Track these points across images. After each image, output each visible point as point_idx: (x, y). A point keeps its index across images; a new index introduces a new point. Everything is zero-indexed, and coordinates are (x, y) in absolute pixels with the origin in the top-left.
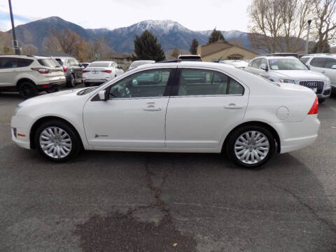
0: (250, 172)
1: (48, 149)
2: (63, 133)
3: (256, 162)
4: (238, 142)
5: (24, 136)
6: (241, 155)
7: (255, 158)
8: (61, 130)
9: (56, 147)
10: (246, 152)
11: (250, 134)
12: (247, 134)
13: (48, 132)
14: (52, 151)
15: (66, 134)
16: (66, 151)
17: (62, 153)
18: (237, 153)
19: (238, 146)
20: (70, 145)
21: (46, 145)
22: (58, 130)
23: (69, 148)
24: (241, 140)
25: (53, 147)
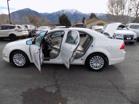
0: (96, 73)
1: (17, 62)
2: (22, 56)
3: (99, 68)
4: (91, 60)
5: (7, 57)
6: (92, 66)
7: (98, 67)
8: (21, 55)
9: (20, 61)
10: (95, 64)
11: (96, 57)
12: (95, 57)
13: (16, 56)
14: (18, 63)
15: (23, 57)
16: (23, 63)
17: (22, 64)
18: (91, 65)
19: (91, 62)
20: (25, 61)
21: (16, 61)
22: (20, 55)
23: (24, 62)
24: (92, 60)
25: (18, 61)
